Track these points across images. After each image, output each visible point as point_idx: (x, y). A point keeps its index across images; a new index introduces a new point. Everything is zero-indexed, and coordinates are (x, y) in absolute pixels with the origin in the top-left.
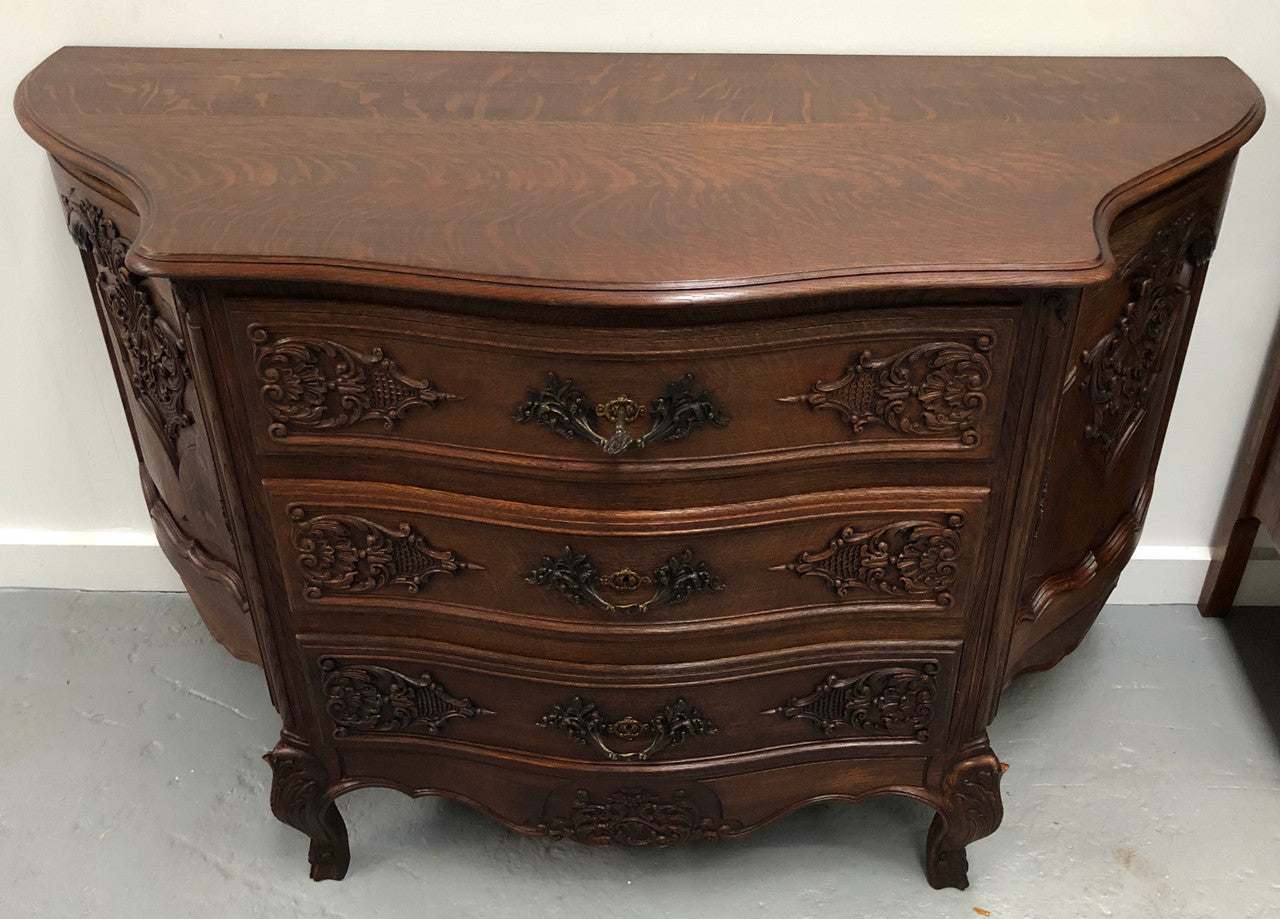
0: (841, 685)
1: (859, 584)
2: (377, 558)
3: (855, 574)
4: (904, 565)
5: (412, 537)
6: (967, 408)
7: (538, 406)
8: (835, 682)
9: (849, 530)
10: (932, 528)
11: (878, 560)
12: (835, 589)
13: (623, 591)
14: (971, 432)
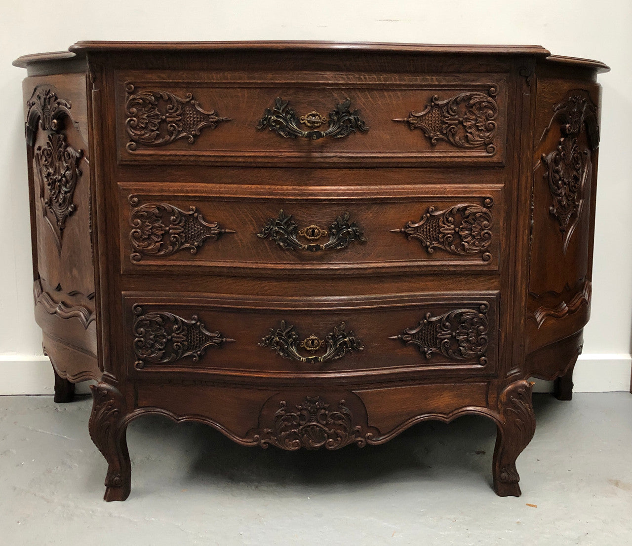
0: (434, 319)
1: (440, 246)
2: (174, 231)
3: (437, 239)
4: (463, 233)
5: (196, 214)
6: (488, 131)
7: (271, 118)
8: (430, 317)
9: (432, 207)
10: (477, 208)
11: (448, 229)
12: (427, 247)
13: (311, 240)
14: (491, 145)
